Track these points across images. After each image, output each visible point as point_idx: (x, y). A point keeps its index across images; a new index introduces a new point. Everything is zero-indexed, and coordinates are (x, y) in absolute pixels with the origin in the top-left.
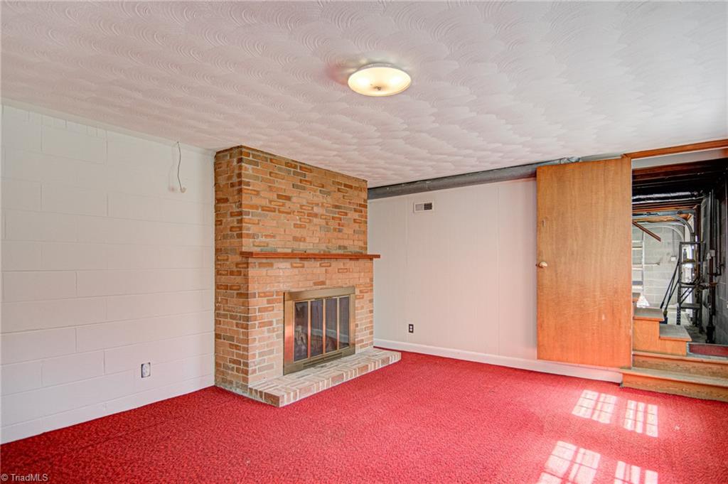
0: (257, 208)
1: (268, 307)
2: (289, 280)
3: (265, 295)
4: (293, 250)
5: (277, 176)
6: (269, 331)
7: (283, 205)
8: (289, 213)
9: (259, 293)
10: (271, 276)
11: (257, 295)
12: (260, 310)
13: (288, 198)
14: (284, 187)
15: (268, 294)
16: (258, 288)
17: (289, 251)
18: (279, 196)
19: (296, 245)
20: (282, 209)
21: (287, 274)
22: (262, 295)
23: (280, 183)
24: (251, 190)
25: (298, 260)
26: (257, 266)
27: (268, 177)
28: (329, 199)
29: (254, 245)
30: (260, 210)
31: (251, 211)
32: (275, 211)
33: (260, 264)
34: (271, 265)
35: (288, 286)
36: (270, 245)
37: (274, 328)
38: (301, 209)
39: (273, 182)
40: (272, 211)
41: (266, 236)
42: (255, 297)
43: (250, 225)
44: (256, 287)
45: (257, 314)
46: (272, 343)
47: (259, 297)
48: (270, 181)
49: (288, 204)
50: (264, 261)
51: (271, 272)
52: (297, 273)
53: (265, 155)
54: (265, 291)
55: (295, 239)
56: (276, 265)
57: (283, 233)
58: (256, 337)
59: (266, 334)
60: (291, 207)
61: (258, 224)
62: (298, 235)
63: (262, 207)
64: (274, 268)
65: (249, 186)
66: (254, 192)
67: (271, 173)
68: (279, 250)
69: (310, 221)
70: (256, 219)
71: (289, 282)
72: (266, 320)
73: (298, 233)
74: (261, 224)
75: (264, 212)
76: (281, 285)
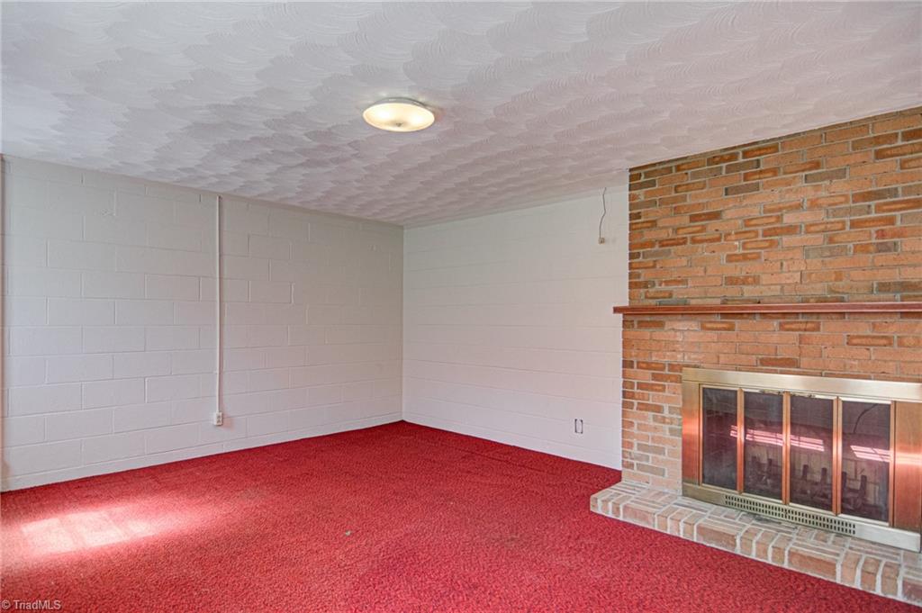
0: (652, 244)
1: (653, 384)
2: (696, 349)
3: (649, 366)
4: (725, 301)
5: (689, 187)
6: (655, 419)
7: (703, 229)
8: (719, 239)
9: (638, 363)
10: (659, 341)
11: (635, 366)
12: (640, 386)
13: (715, 216)
14: (705, 201)
15: (653, 365)
16: (636, 356)
17: (717, 302)
18: (694, 218)
19: (732, 291)
20: (699, 236)
21: (691, 340)
22: (644, 365)
23: (696, 197)
24: (644, 222)
25: (719, 318)
26: (636, 325)
27: (673, 194)
28: (840, 186)
29: (646, 297)
30: (657, 248)
31: (641, 251)
32: (685, 243)
33: (640, 322)
34: (660, 325)
35: (695, 359)
36: (674, 296)
37: (664, 418)
38: (746, 226)
39: (684, 198)
40: (681, 244)
41: (667, 283)
42: (632, 367)
43: (640, 271)
44: (633, 354)
45: (635, 390)
46: (660, 438)
47: (638, 368)
48: (675, 200)
49: (712, 226)
50: (648, 318)
51: (658, 334)
52: (715, 339)
53: (665, 166)
54: (647, 360)
55: (731, 281)
56: (668, 325)
57: (702, 273)
58: (633, 421)
59: (651, 423)
60: (720, 228)
61: (654, 267)
62: (737, 273)
63: (660, 242)
64: (666, 328)
65: (640, 217)
66: (649, 225)
67: (676, 187)
68: (693, 302)
69: (773, 244)
70: (649, 261)
71: (695, 353)
72: (650, 402)
73: (739, 270)
74: (658, 266)
75: (663, 248)
76: (679, 356)
